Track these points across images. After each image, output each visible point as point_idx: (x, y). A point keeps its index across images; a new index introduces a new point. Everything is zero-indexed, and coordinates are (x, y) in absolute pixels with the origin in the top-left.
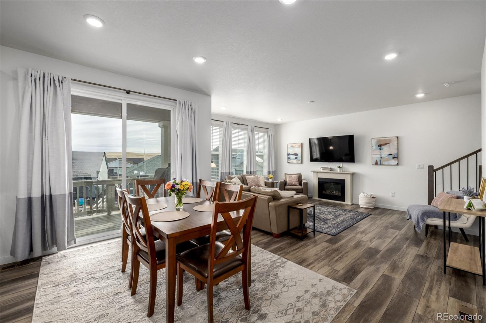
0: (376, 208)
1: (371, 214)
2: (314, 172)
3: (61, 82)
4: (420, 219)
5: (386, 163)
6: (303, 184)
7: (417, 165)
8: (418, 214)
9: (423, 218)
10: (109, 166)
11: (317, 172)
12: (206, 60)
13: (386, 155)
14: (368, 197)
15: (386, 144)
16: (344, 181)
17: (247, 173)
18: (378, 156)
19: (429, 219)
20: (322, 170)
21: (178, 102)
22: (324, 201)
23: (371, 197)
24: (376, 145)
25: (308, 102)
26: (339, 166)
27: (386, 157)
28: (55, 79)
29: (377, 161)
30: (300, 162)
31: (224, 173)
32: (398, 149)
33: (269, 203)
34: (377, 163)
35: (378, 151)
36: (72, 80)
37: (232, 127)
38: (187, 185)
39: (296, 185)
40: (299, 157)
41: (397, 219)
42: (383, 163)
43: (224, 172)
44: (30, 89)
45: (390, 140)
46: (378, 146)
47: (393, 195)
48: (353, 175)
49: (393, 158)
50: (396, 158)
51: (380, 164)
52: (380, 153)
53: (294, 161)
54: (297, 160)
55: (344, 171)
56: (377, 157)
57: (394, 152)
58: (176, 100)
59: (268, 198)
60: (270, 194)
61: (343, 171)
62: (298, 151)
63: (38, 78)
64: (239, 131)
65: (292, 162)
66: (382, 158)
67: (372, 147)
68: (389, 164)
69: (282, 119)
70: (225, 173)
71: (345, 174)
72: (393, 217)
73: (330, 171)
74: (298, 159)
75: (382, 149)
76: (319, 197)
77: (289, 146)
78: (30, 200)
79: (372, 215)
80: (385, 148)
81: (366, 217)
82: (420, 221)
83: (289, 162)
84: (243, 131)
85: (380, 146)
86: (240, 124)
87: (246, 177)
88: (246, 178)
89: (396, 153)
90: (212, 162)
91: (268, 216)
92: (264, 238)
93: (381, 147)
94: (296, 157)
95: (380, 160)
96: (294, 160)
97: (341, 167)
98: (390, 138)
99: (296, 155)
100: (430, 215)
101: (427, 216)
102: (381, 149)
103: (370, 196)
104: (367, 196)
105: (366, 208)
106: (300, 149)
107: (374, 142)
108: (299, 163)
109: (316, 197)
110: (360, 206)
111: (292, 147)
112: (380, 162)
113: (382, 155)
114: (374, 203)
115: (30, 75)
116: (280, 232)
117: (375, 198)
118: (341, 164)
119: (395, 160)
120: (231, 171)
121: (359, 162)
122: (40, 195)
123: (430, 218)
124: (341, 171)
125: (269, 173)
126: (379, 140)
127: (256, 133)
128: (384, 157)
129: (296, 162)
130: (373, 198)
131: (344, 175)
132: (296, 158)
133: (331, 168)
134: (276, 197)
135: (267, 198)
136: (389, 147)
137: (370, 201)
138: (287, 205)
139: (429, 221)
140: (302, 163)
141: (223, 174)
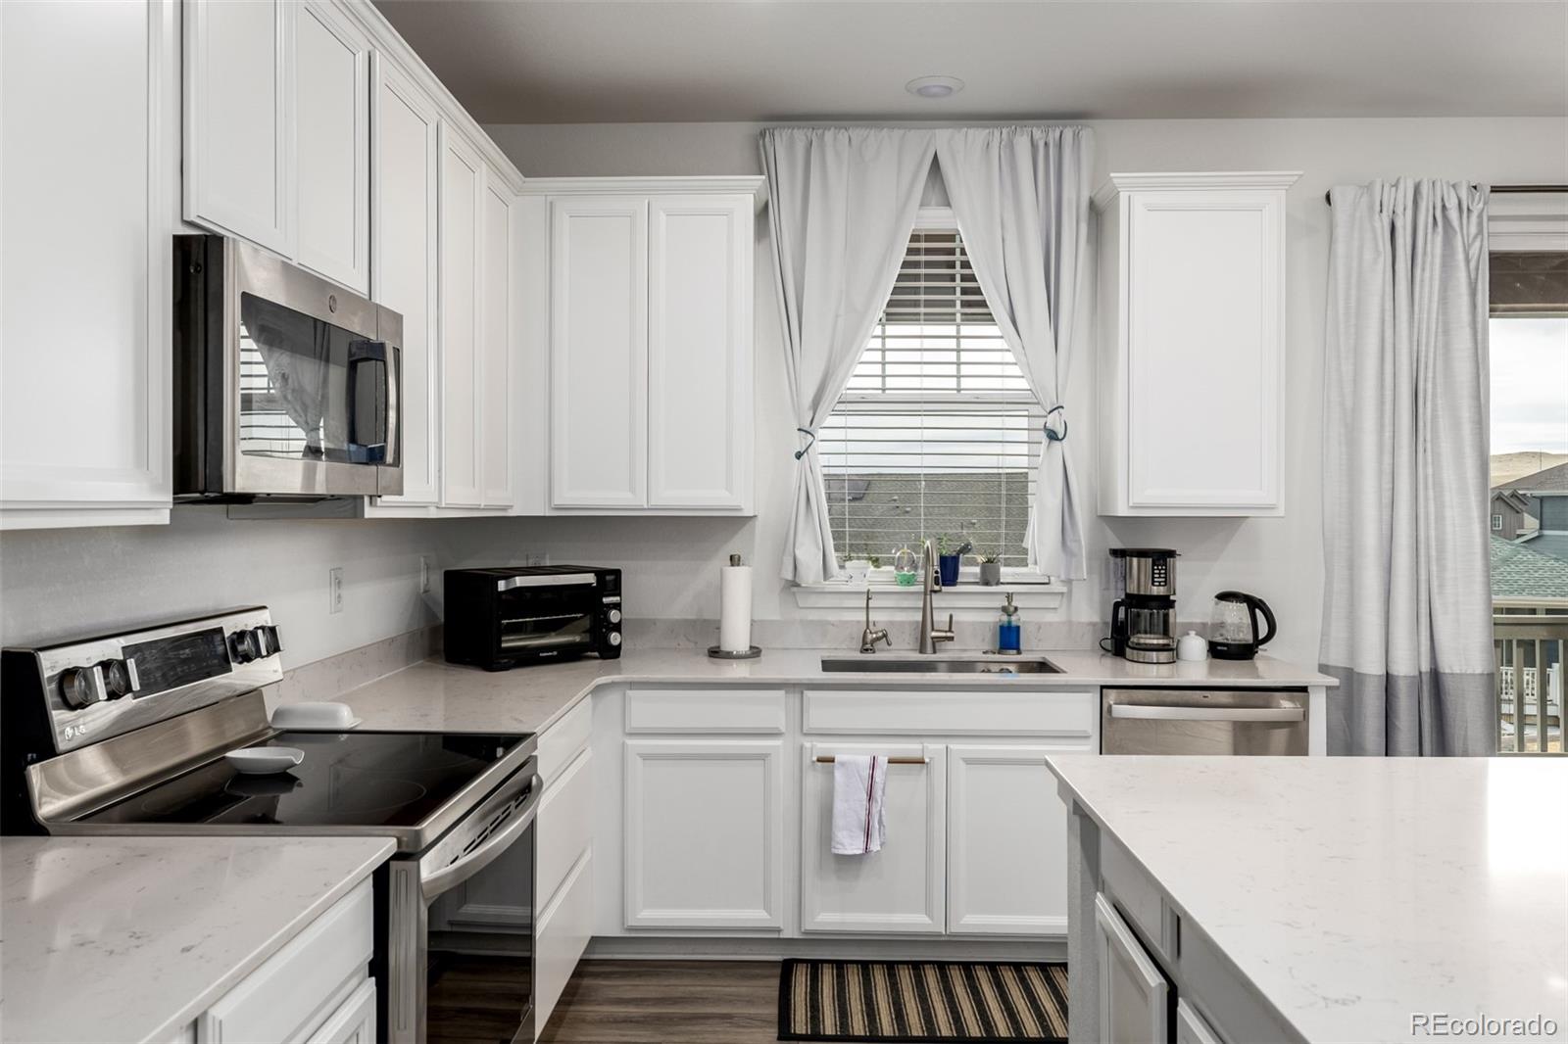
122: (1422, 671)
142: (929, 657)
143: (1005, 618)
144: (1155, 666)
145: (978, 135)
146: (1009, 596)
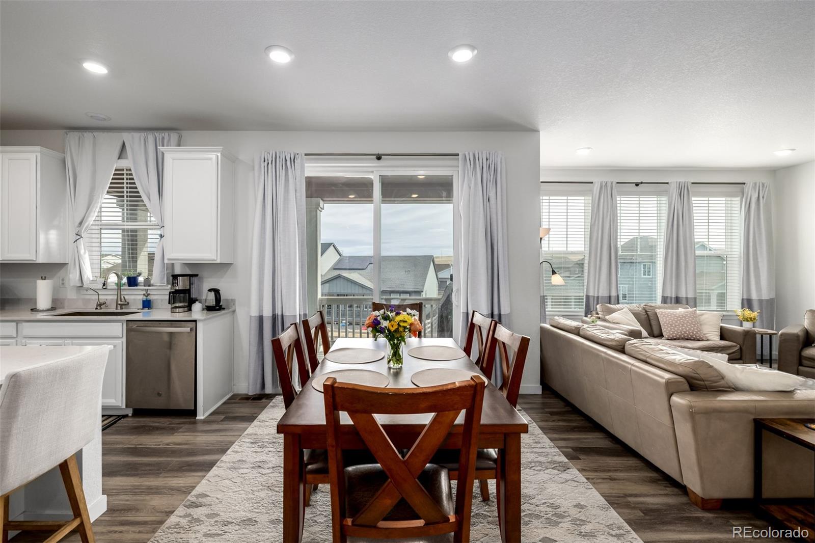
3: (293, 161)
10: (439, 277)
12: (476, 52)
17: (665, 300)
21: (460, 157)
28: (287, 159)
31: (596, 299)
33: (672, 395)
36: (306, 155)
37: (617, 191)
38: (406, 322)
43: (596, 295)
44: (263, 177)
58: (458, 155)
59: (669, 379)
60: (680, 370)
63: (270, 162)
64: (641, 199)
70: (598, 297)
78: (261, 319)
84: (656, 199)
86: (642, 183)
87: (658, 311)
88: (656, 314)
90: (554, 273)
91: (671, 432)
92: (652, 492)
115: (263, 160)
116: (717, 493)
120: (614, 294)
122: (271, 315)
125: (747, 303)
127: (693, 199)
134: (702, 383)
135: (663, 378)
141: (591, 300)
142: (119, 310)
143: (145, 297)
144: (178, 314)
145: (136, 135)
146: (147, 290)
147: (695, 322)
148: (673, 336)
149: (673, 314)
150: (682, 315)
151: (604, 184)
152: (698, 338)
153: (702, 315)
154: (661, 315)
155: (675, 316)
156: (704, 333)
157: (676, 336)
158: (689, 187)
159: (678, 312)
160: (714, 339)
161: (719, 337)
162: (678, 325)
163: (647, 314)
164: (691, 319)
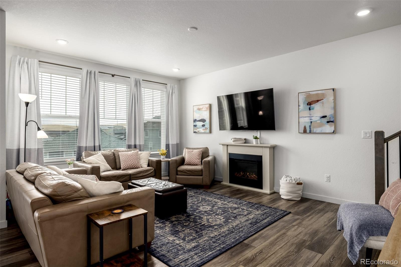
0: (304, 200)
1: (290, 213)
2: (223, 145)
4: (355, 239)
5: (319, 130)
6: (203, 162)
7: (362, 132)
8: (352, 227)
9: (361, 236)
11: (227, 146)
13: (318, 118)
14: (290, 183)
15: (318, 101)
16: (261, 157)
18: (307, 120)
19: (371, 238)
20: (234, 141)
22: (236, 188)
23: (296, 182)
24: (304, 103)
25: (189, 29)
26: (255, 136)
27: (318, 122)
29: (305, 128)
30: (208, 131)
32: (335, 108)
34: (306, 130)
35: (306, 113)
39: (197, 165)
40: (207, 123)
41: (326, 223)
42: (313, 131)
45: (323, 94)
46: (307, 104)
47: (329, 179)
48: (273, 148)
49: (328, 122)
50: (332, 122)
51: (310, 132)
52: (310, 114)
53: (201, 130)
54: (204, 128)
55: (263, 144)
56: (305, 121)
57: (329, 112)
59: (33, 200)
61: (261, 143)
62: (205, 115)
64: (117, 85)
65: (199, 131)
66: (312, 123)
67: (299, 106)
68: (323, 132)
69: (179, 69)
70: (86, 147)
71: (262, 147)
72: (322, 217)
73: (245, 143)
74: (206, 126)
75: (313, 109)
76: (231, 182)
77: (196, 108)
79: (290, 215)
80: (316, 107)
81: (277, 220)
82: (354, 241)
83: (195, 131)
84: (126, 87)
85: (309, 104)
87: (121, 153)
89: (332, 115)
90: (39, 129)
93: (311, 106)
94: (203, 124)
95: (310, 126)
96: (201, 128)
97: (258, 137)
98: (323, 92)
99: (203, 121)
100: (375, 229)
101: (368, 232)
102: (311, 108)
103: (294, 182)
104: (291, 181)
105: (288, 200)
106: (207, 113)
107: (302, 98)
108: (207, 133)
109: (226, 183)
110: (282, 197)
111: (199, 109)
112: (310, 128)
113: (313, 118)
114: (300, 192)
117: (301, 184)
118: (259, 133)
119: (331, 126)
121: (282, 129)
123: (373, 235)
124: (258, 144)
126: (308, 95)
128: (314, 122)
129: (203, 131)
130: (299, 184)
131: (261, 149)
132: (203, 126)
133: (245, 139)
136: (322, 105)
137: (294, 189)
138: (86, 214)
139: (371, 241)
140: (211, 132)
147: (136, 158)
148: (126, 168)
149: (126, 154)
150: (131, 155)
151: (89, 71)
152: (137, 167)
153: (141, 154)
154: (121, 155)
155: (128, 155)
156: (141, 164)
157: (127, 167)
158: (141, 82)
159: (129, 153)
160: (145, 166)
161: (147, 165)
162: (129, 161)
163: (114, 155)
164: (135, 156)
